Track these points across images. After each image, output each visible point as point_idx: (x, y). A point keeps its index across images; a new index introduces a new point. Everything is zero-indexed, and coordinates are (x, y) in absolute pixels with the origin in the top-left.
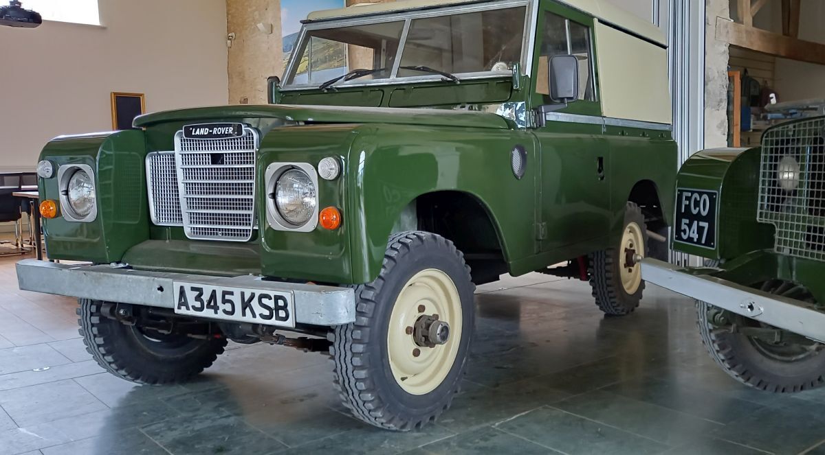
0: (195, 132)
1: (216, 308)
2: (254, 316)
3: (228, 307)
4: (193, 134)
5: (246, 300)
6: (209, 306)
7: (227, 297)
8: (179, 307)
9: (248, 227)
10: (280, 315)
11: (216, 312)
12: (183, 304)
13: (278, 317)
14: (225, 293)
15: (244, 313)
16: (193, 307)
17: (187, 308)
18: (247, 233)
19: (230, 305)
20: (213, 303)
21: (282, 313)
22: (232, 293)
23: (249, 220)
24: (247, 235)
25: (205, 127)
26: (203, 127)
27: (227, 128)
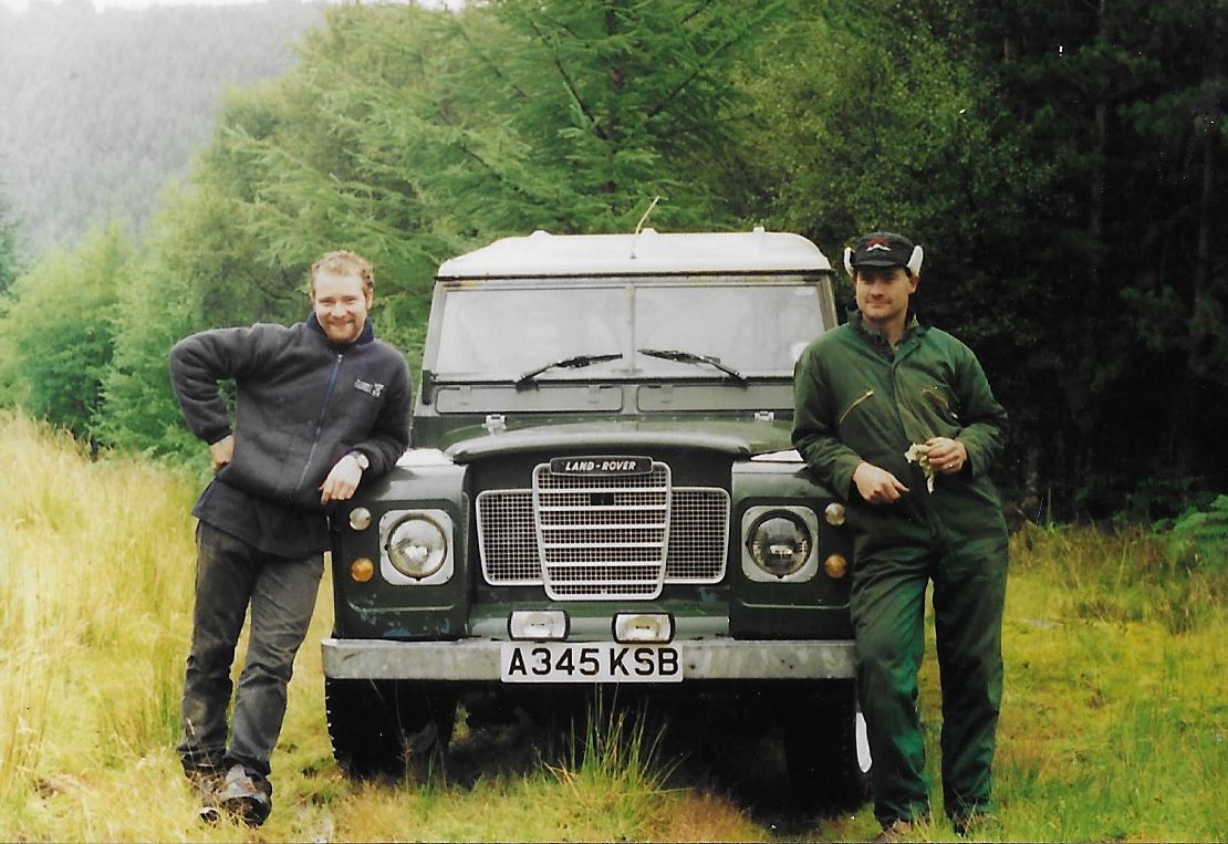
0: (571, 466)
1: (570, 669)
2: (626, 673)
3: (590, 666)
4: (568, 468)
5: (615, 658)
6: (559, 667)
7: (588, 655)
8: (511, 673)
9: (652, 582)
10: (664, 669)
11: (570, 673)
12: (518, 668)
13: (662, 672)
14: (585, 651)
15: (612, 673)
16: (534, 670)
17: (524, 673)
18: (650, 589)
19: (593, 664)
20: (565, 663)
21: (668, 667)
22: (597, 651)
23: (654, 573)
24: (650, 592)
25: (588, 461)
26: (584, 461)
27: (627, 463)
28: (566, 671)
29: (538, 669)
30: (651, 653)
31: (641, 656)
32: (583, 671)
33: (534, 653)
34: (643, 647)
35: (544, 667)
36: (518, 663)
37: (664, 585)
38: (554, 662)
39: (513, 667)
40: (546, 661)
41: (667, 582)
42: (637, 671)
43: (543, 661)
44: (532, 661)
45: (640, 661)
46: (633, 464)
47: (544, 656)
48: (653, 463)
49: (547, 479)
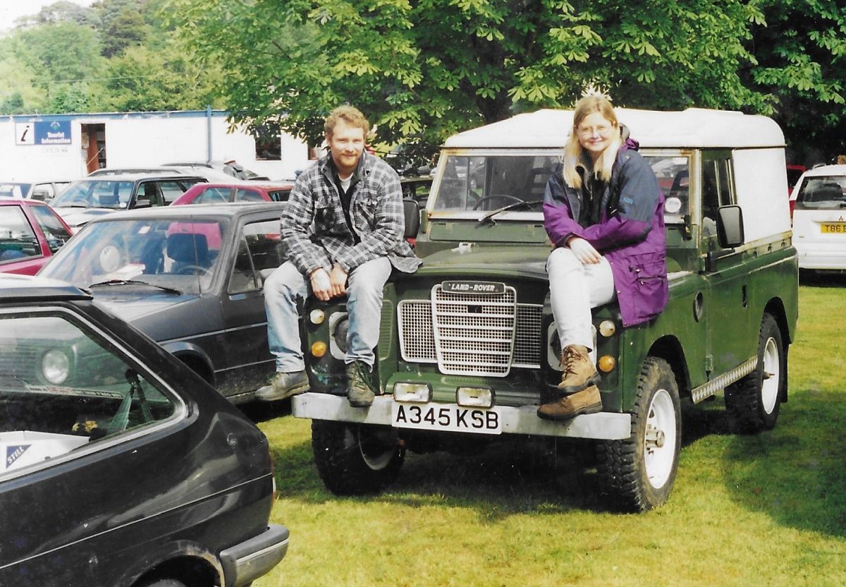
0: (455, 287)
1: (433, 420)
2: (466, 426)
3: (444, 420)
4: (453, 288)
5: (460, 415)
6: (426, 419)
7: (443, 413)
8: (398, 421)
9: (504, 365)
10: (490, 425)
11: (433, 424)
12: (401, 418)
13: (488, 427)
14: (442, 410)
15: (458, 425)
16: (411, 420)
17: (405, 421)
18: (503, 370)
19: (446, 418)
20: (430, 417)
21: (492, 424)
22: (448, 410)
23: (506, 359)
24: (503, 372)
25: (465, 283)
26: (463, 283)
27: (489, 286)
28: (430, 422)
29: (414, 420)
30: (482, 414)
31: (476, 415)
32: (440, 423)
33: (411, 409)
34: (477, 410)
35: (416, 419)
36: (401, 415)
37: (511, 368)
38: (423, 415)
39: (399, 417)
40: (418, 415)
41: (513, 365)
42: (473, 425)
43: (417, 415)
44: (410, 415)
45: (475, 419)
46: (493, 287)
47: (417, 411)
48: (505, 287)
49: (442, 295)
